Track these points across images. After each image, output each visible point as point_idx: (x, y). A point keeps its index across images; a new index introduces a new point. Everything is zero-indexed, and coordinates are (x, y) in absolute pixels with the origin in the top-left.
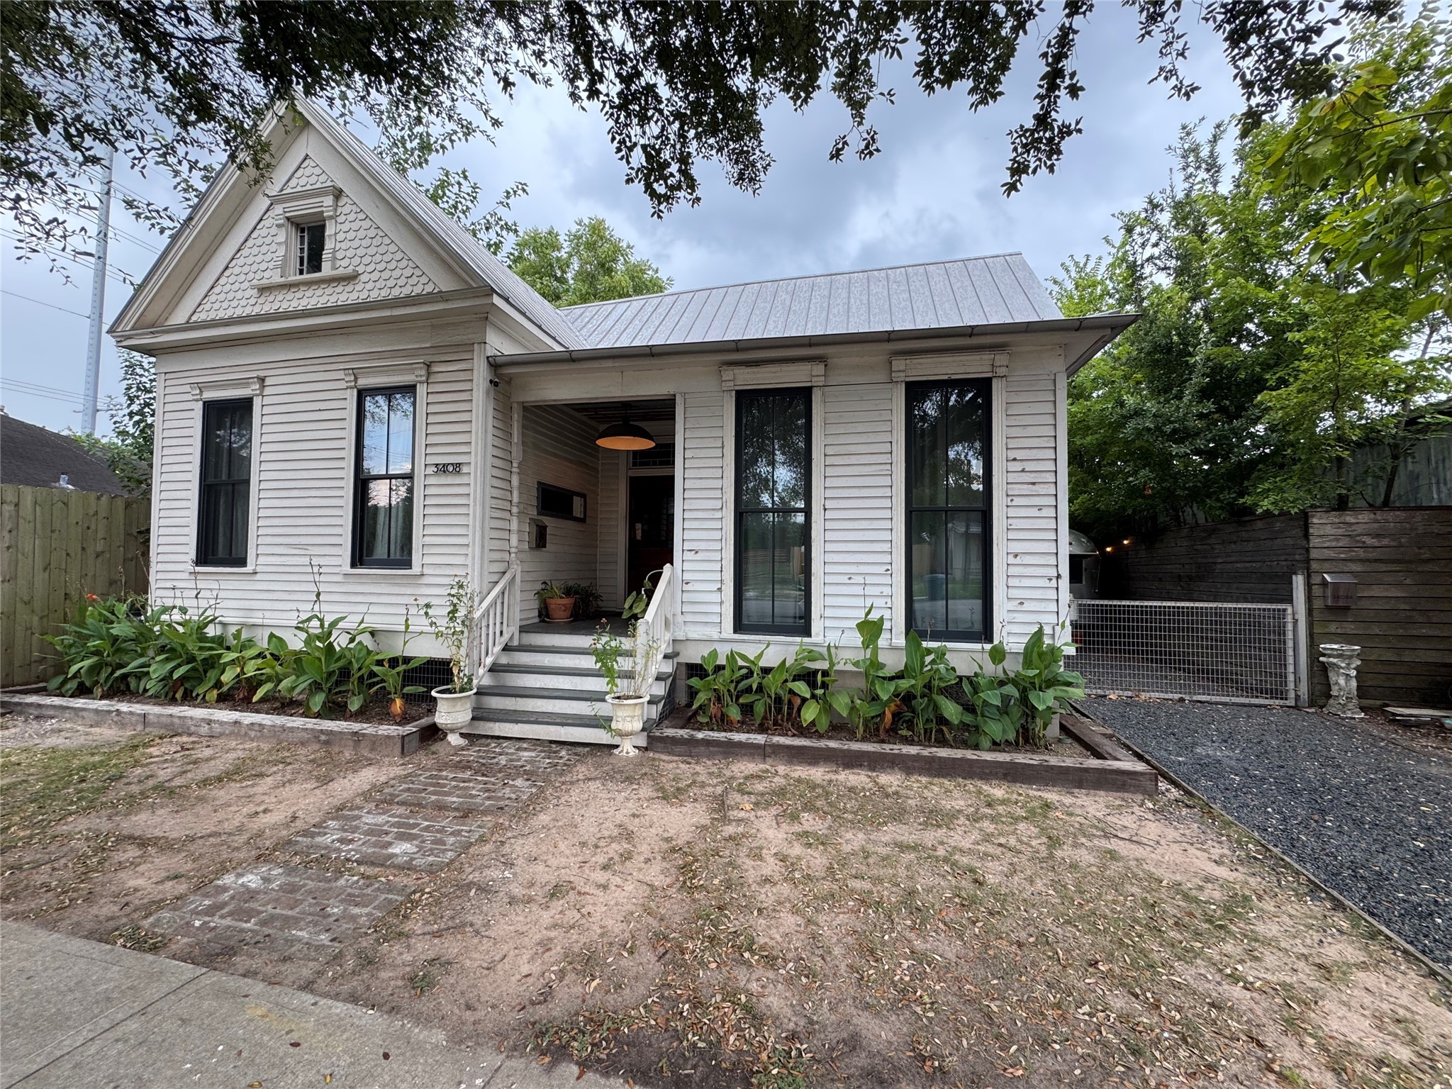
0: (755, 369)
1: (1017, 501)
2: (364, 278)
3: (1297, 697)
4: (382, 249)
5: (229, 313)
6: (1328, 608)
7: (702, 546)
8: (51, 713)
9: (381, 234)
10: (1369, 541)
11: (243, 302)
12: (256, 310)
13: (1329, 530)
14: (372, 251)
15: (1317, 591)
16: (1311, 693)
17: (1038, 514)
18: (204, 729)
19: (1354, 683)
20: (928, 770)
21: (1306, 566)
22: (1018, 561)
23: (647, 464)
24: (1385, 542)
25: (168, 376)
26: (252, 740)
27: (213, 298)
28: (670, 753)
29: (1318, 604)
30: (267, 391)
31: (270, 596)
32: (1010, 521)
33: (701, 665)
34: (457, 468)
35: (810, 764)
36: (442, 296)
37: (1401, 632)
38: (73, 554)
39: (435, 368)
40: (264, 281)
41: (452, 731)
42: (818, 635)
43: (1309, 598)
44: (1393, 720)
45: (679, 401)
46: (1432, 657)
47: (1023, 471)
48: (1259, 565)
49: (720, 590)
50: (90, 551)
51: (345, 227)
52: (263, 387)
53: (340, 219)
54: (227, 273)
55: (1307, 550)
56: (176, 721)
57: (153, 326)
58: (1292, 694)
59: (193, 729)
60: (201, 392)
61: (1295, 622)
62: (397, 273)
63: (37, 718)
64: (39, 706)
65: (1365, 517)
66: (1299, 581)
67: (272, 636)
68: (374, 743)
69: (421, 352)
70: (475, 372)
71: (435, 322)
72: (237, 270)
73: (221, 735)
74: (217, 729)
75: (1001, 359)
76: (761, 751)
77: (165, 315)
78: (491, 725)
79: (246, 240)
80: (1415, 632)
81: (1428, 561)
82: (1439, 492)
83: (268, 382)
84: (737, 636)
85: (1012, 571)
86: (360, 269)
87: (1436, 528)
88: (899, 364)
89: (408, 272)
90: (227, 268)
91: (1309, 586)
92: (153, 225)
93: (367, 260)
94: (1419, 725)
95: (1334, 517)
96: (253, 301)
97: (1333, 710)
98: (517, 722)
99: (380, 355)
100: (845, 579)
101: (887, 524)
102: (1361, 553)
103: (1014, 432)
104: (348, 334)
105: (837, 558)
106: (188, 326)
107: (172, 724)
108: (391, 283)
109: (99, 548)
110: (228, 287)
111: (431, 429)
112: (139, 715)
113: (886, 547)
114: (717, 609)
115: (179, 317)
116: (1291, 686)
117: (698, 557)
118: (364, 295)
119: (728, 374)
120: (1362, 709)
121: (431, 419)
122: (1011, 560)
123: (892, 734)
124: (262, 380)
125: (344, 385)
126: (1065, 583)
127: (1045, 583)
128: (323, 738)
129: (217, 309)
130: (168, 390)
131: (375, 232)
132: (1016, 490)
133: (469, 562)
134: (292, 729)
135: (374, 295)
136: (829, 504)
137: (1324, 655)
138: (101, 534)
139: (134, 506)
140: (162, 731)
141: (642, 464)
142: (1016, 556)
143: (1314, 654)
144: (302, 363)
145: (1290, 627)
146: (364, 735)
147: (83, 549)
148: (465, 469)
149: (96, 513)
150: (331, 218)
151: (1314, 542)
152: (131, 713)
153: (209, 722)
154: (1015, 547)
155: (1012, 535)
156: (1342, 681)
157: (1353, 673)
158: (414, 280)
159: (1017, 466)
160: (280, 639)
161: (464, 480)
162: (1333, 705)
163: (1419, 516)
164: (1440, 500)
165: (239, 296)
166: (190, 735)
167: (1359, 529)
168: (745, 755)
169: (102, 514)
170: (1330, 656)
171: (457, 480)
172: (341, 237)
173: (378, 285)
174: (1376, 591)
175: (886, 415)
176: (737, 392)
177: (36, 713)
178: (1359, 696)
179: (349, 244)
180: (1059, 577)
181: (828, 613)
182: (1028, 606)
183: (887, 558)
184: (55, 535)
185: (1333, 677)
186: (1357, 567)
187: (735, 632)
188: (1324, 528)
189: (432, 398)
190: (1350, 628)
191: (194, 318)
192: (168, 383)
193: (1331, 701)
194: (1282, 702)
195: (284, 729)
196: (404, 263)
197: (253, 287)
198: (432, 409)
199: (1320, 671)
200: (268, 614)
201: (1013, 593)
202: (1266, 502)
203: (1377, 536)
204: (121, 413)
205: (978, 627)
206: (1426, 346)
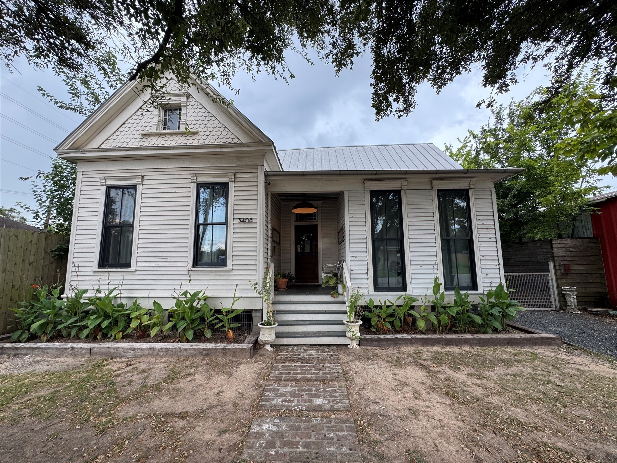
0: (378, 182)
1: (482, 235)
2: (201, 134)
3: (556, 307)
4: (211, 122)
5: (125, 144)
6: (562, 273)
7: (358, 254)
8: (25, 352)
9: (210, 115)
10: (571, 249)
11: (133, 140)
12: (141, 144)
13: (559, 246)
14: (206, 122)
15: (558, 267)
16: (560, 305)
17: (490, 240)
18: (131, 354)
19: (576, 301)
20: (479, 344)
21: (553, 258)
22: (484, 258)
23: (303, 220)
24: (576, 250)
25: (84, 173)
26: (161, 357)
27: (115, 137)
28: (370, 346)
29: (558, 272)
30: (145, 182)
31: (147, 282)
32: (480, 243)
33: (368, 306)
34: (250, 220)
35: (431, 345)
36: (242, 145)
37: (585, 281)
38: (18, 264)
39: (238, 176)
40: (146, 131)
41: (268, 344)
42: (410, 290)
43: (555, 270)
44: (592, 313)
45: (346, 193)
46: (595, 290)
47: (483, 224)
48: (531, 259)
49: (367, 273)
50: (27, 262)
51: (192, 111)
52: (143, 180)
53: (190, 107)
54: (124, 126)
55: (553, 253)
56: (112, 350)
57: (78, 148)
58: (554, 306)
59: (123, 354)
60: (106, 181)
61: (552, 279)
62: (219, 133)
63: (15, 355)
64: (16, 349)
65: (569, 241)
66: (551, 264)
67: (155, 302)
68: (234, 353)
69: (231, 168)
70: (259, 178)
71: (238, 156)
72: (130, 125)
73: (141, 356)
74: (139, 353)
75: (473, 182)
76: (410, 342)
77: (86, 143)
78: (282, 339)
79: (136, 112)
80: (589, 281)
81: (590, 256)
82: (587, 233)
83: (146, 178)
84: (376, 293)
85: (483, 262)
86: (200, 130)
87: (590, 245)
88: (435, 182)
89: (225, 133)
90: (124, 124)
91: (555, 266)
92: (51, 100)
93: (203, 126)
94: (601, 314)
95: (559, 241)
96: (139, 140)
97: (570, 311)
98: (295, 337)
99: (209, 168)
100: (419, 267)
101: (434, 245)
102: (569, 254)
103: (479, 209)
104: (192, 158)
105: (415, 258)
106: (99, 150)
107: (110, 353)
108: (216, 137)
109: (31, 260)
110: (124, 133)
111: (236, 203)
112: (87, 349)
113: (434, 254)
114: (366, 281)
115: (94, 145)
116: (553, 303)
117: (357, 259)
118: (202, 141)
119: (367, 183)
120: (580, 310)
121: (236, 198)
122: (482, 258)
123: (450, 331)
124: (143, 177)
125: (190, 181)
126: (502, 267)
127: (495, 267)
128: (205, 352)
129: (117, 142)
130: (83, 180)
131: (208, 114)
132: (481, 231)
133: (257, 263)
134: (186, 350)
135: (207, 142)
136: (411, 237)
137: (564, 291)
138: (33, 252)
139: (50, 237)
140: (104, 357)
141: (300, 220)
142: (483, 256)
143: (560, 291)
144: (166, 170)
145: (550, 281)
146: (228, 349)
147: (23, 260)
148: (254, 221)
149: (31, 242)
150: (184, 106)
151: (555, 250)
152: (82, 348)
153: (134, 349)
154: (483, 253)
155: (481, 248)
156: (572, 300)
157: (575, 297)
158: (228, 136)
159: (481, 222)
160: (158, 304)
161: (254, 226)
162: (569, 309)
163: (585, 241)
164: (587, 235)
165: (131, 137)
166: (121, 357)
167: (568, 245)
168: (404, 344)
169: (34, 242)
170: (566, 291)
171: (250, 226)
172: (189, 115)
173: (209, 137)
174: (575, 267)
175: (431, 202)
176: (370, 191)
177: (13, 353)
178: (578, 305)
179: (193, 118)
180: (499, 264)
181: (413, 281)
182: (489, 276)
183: (435, 258)
184: (10, 253)
185: (568, 298)
186: (569, 259)
187: (375, 291)
188: (557, 244)
189: (236, 189)
190: (569, 281)
191: (103, 146)
192: (84, 176)
193: (568, 307)
194: (551, 309)
195: (181, 349)
196: (222, 129)
197: (140, 134)
198: (236, 193)
199: (563, 297)
200: (151, 292)
201: (483, 271)
202: (538, 236)
203: (572, 248)
204: (39, 190)
205: (470, 285)
206: (582, 184)
